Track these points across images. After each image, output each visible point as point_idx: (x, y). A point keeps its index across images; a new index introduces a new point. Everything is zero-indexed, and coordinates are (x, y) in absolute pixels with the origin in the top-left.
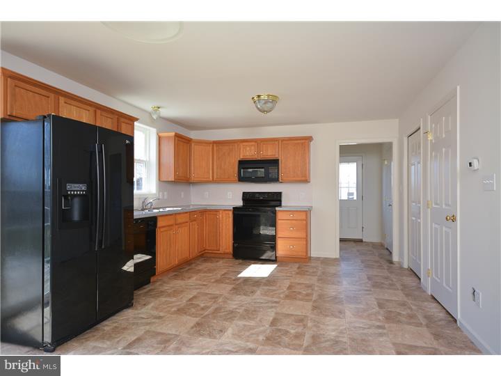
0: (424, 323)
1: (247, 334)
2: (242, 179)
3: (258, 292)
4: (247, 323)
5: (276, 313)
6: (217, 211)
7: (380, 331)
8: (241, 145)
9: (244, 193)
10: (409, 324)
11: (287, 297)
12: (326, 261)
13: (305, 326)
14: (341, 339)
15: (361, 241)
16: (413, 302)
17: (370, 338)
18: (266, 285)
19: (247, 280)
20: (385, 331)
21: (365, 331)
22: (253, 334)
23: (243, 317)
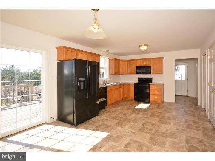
0: (201, 130)
1: (133, 127)
2: (138, 73)
3: (140, 114)
4: (134, 124)
5: (145, 121)
6: (129, 84)
7: (182, 131)
8: (137, 61)
9: (139, 78)
10: (195, 129)
11: (150, 116)
12: (169, 104)
13: (154, 127)
14: (166, 132)
15: (187, 96)
16: (200, 121)
17: (178, 133)
18: (144, 111)
19: (138, 109)
20: (184, 131)
21: (176, 131)
22: (135, 128)
23: (133, 122)
